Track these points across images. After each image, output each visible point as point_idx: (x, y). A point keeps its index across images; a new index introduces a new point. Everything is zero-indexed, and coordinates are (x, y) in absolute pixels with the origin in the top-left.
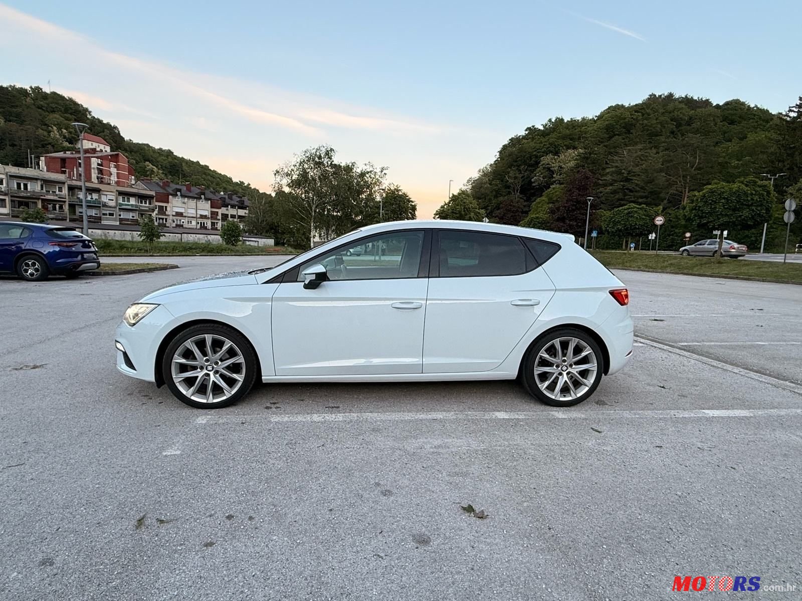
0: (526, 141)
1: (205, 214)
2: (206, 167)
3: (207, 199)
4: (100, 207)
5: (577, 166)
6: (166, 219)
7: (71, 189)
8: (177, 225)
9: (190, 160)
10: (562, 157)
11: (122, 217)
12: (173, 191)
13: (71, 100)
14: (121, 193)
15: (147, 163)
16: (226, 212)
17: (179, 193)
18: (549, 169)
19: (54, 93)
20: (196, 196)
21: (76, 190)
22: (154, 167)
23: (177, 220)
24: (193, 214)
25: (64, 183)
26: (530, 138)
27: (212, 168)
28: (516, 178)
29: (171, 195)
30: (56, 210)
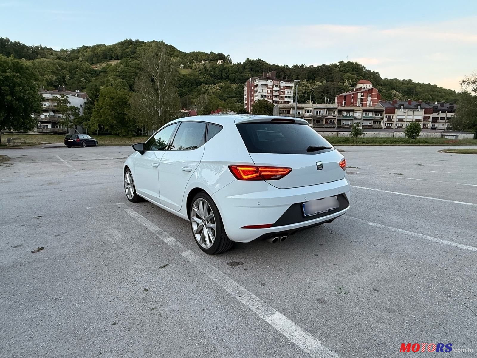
1: (419, 119)
2: (435, 86)
3: (421, 108)
4: (353, 119)
6: (392, 124)
7: (340, 111)
8: (398, 127)
9: (423, 83)
11: (364, 124)
12: (398, 106)
13: (356, 63)
14: (365, 111)
15: (393, 90)
16: (437, 116)
17: (402, 107)
19: (349, 62)
20: (414, 107)
21: (343, 112)
22: (397, 92)
23: (399, 124)
24: (410, 119)
25: (336, 109)
27: (439, 86)
29: (397, 108)
30: (331, 123)
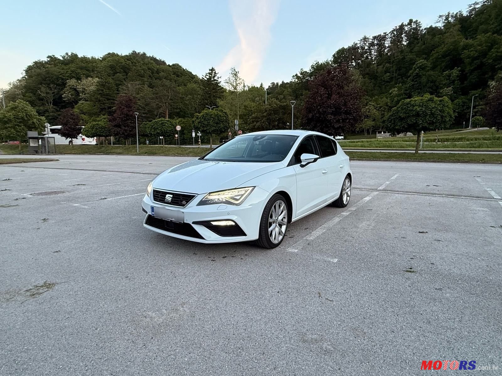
0: (50, 66)
5: (98, 90)
10: (84, 81)
18: (75, 90)
26: (52, 64)
28: (47, 93)
